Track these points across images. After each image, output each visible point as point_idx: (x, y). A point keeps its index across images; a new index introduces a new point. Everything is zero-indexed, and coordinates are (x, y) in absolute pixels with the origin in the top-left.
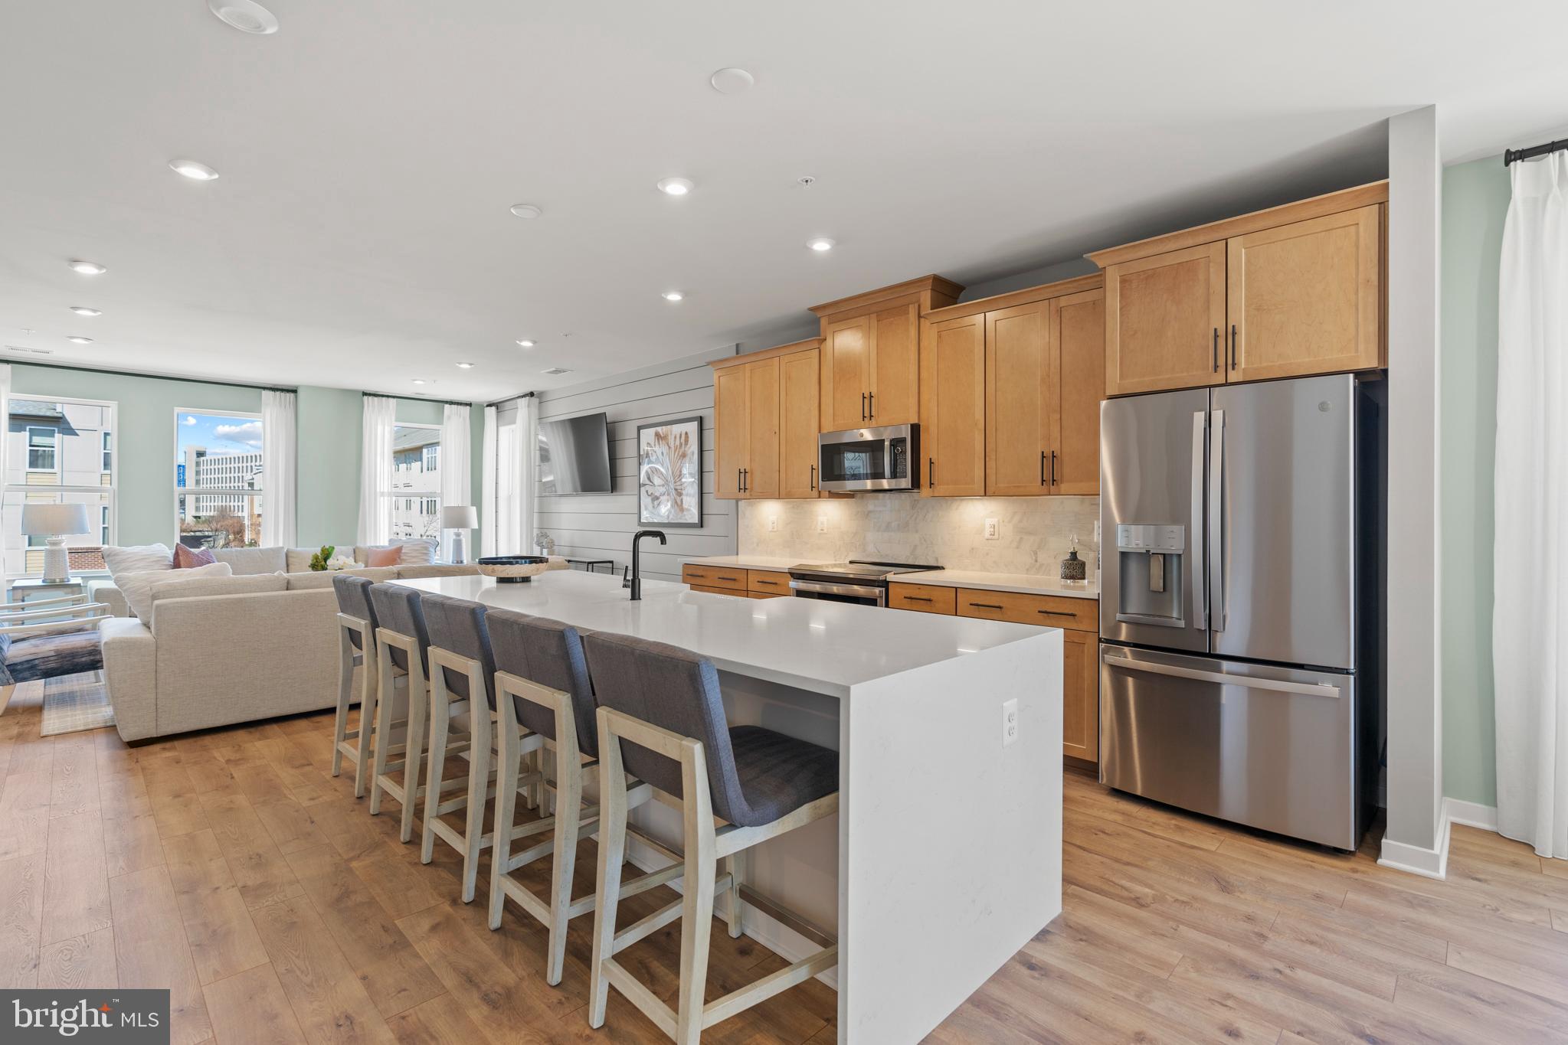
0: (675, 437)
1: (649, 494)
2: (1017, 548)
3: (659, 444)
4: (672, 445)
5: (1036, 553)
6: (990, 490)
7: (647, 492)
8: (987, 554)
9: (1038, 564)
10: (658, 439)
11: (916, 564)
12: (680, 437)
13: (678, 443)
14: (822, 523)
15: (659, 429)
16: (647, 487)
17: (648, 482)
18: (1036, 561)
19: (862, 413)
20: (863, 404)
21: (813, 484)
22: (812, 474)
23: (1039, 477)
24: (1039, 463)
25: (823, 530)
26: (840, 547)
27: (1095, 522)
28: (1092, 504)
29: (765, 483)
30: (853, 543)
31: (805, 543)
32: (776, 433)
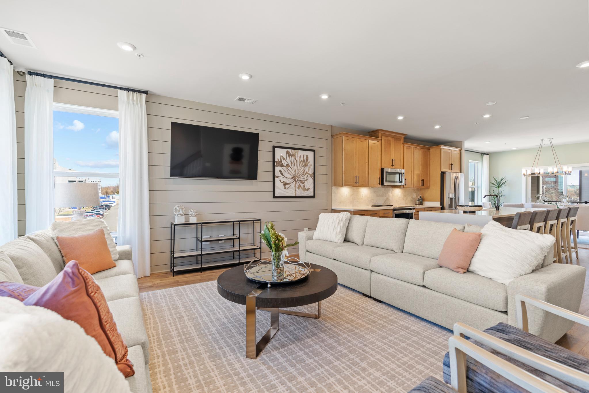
0: (300, 156)
1: (282, 181)
3: (289, 158)
4: (298, 160)
6: (414, 187)
7: (280, 181)
10: (289, 155)
12: (304, 157)
13: (302, 159)
14: (363, 195)
15: (290, 150)
16: (280, 178)
17: (280, 175)
19: (391, 164)
20: (391, 161)
21: (378, 182)
22: (378, 180)
23: (421, 184)
24: (421, 181)
25: (363, 197)
26: (367, 202)
27: (414, 194)
28: (413, 190)
29: (363, 181)
30: (371, 200)
31: (357, 201)
32: (367, 165)
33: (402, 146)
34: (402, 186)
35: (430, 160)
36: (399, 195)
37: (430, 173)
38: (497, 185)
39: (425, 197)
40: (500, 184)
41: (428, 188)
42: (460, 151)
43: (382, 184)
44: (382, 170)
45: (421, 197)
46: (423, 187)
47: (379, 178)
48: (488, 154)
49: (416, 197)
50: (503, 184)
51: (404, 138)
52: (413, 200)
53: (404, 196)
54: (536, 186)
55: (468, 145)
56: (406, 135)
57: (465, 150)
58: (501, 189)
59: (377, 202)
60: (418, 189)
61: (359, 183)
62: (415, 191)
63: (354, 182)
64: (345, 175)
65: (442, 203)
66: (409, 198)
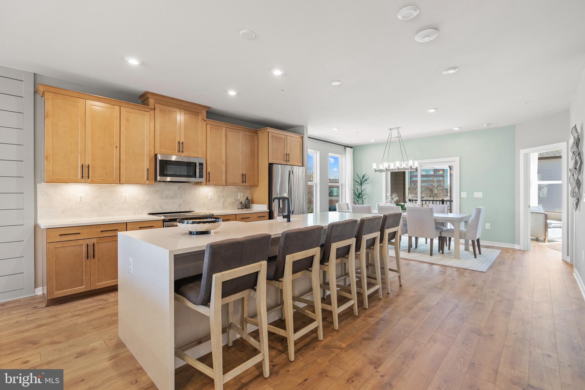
2: (218, 202)
5: (224, 203)
6: (228, 184)
8: (209, 205)
9: (225, 206)
11: (181, 211)
18: (224, 206)
19: (177, 149)
20: (177, 145)
21: (146, 177)
22: (145, 173)
23: (241, 180)
25: (126, 200)
26: (138, 208)
27: (239, 193)
28: (238, 189)
29: (106, 174)
30: (147, 205)
31: (111, 208)
32: (116, 147)
35: (258, 147)
36: (209, 196)
37: (258, 166)
38: (360, 183)
40: (362, 182)
41: (257, 186)
42: (302, 138)
45: (248, 199)
47: (149, 170)
48: (352, 147)
49: (242, 197)
50: (366, 180)
51: (207, 112)
52: (236, 202)
53: (220, 197)
54: (403, 184)
55: (312, 131)
56: (210, 108)
57: (308, 137)
58: (363, 187)
59: (162, 208)
60: (249, 187)
61: (92, 178)
62: (243, 189)
63: (78, 176)
64: (51, 162)
65: (270, 207)
66: (230, 200)
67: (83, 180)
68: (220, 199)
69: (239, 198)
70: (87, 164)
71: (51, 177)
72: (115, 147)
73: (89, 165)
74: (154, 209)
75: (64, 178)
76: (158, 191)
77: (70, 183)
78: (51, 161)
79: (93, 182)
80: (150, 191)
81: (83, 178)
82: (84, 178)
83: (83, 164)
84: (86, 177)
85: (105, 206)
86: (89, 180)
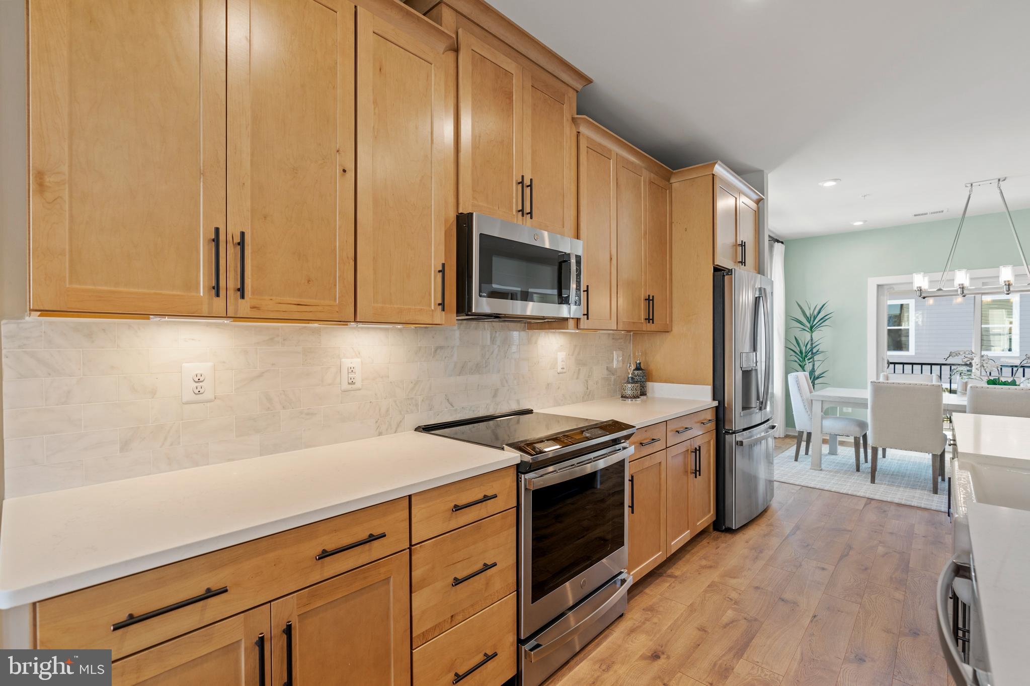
2: (577, 379)
8: (559, 388)
18: (587, 389)
19: (516, 205)
20: (516, 190)
21: (435, 297)
22: (435, 282)
23: (643, 316)
24: (643, 304)
25: (353, 383)
26: (388, 410)
27: (614, 352)
28: (613, 339)
29: (309, 281)
30: (412, 398)
31: (308, 414)
32: (344, 171)
33: (568, 131)
34: (571, 323)
35: (671, 223)
36: (559, 360)
37: (672, 273)
38: (808, 324)
39: (652, 367)
40: (813, 321)
41: (666, 331)
43: (463, 306)
44: (464, 223)
45: (638, 368)
46: (650, 327)
47: (442, 271)
48: (782, 243)
49: (621, 364)
50: (824, 318)
52: (613, 378)
53: (580, 363)
56: (589, 81)
58: (816, 335)
59: (452, 405)
60: (632, 333)
61: (253, 293)
62: (622, 340)
63: (198, 284)
64: (67, 207)
65: (718, 392)
66: (599, 373)
67: (219, 303)
68: (579, 369)
69: (615, 364)
70: (234, 231)
71: (68, 286)
72: (339, 171)
73: (243, 234)
74: (431, 409)
75: (132, 290)
76: (441, 348)
77: (157, 319)
78: (67, 198)
79: (257, 316)
80: (420, 348)
81: (218, 295)
82: (222, 292)
83: (217, 230)
84: (231, 293)
85: (284, 408)
86: (244, 307)
